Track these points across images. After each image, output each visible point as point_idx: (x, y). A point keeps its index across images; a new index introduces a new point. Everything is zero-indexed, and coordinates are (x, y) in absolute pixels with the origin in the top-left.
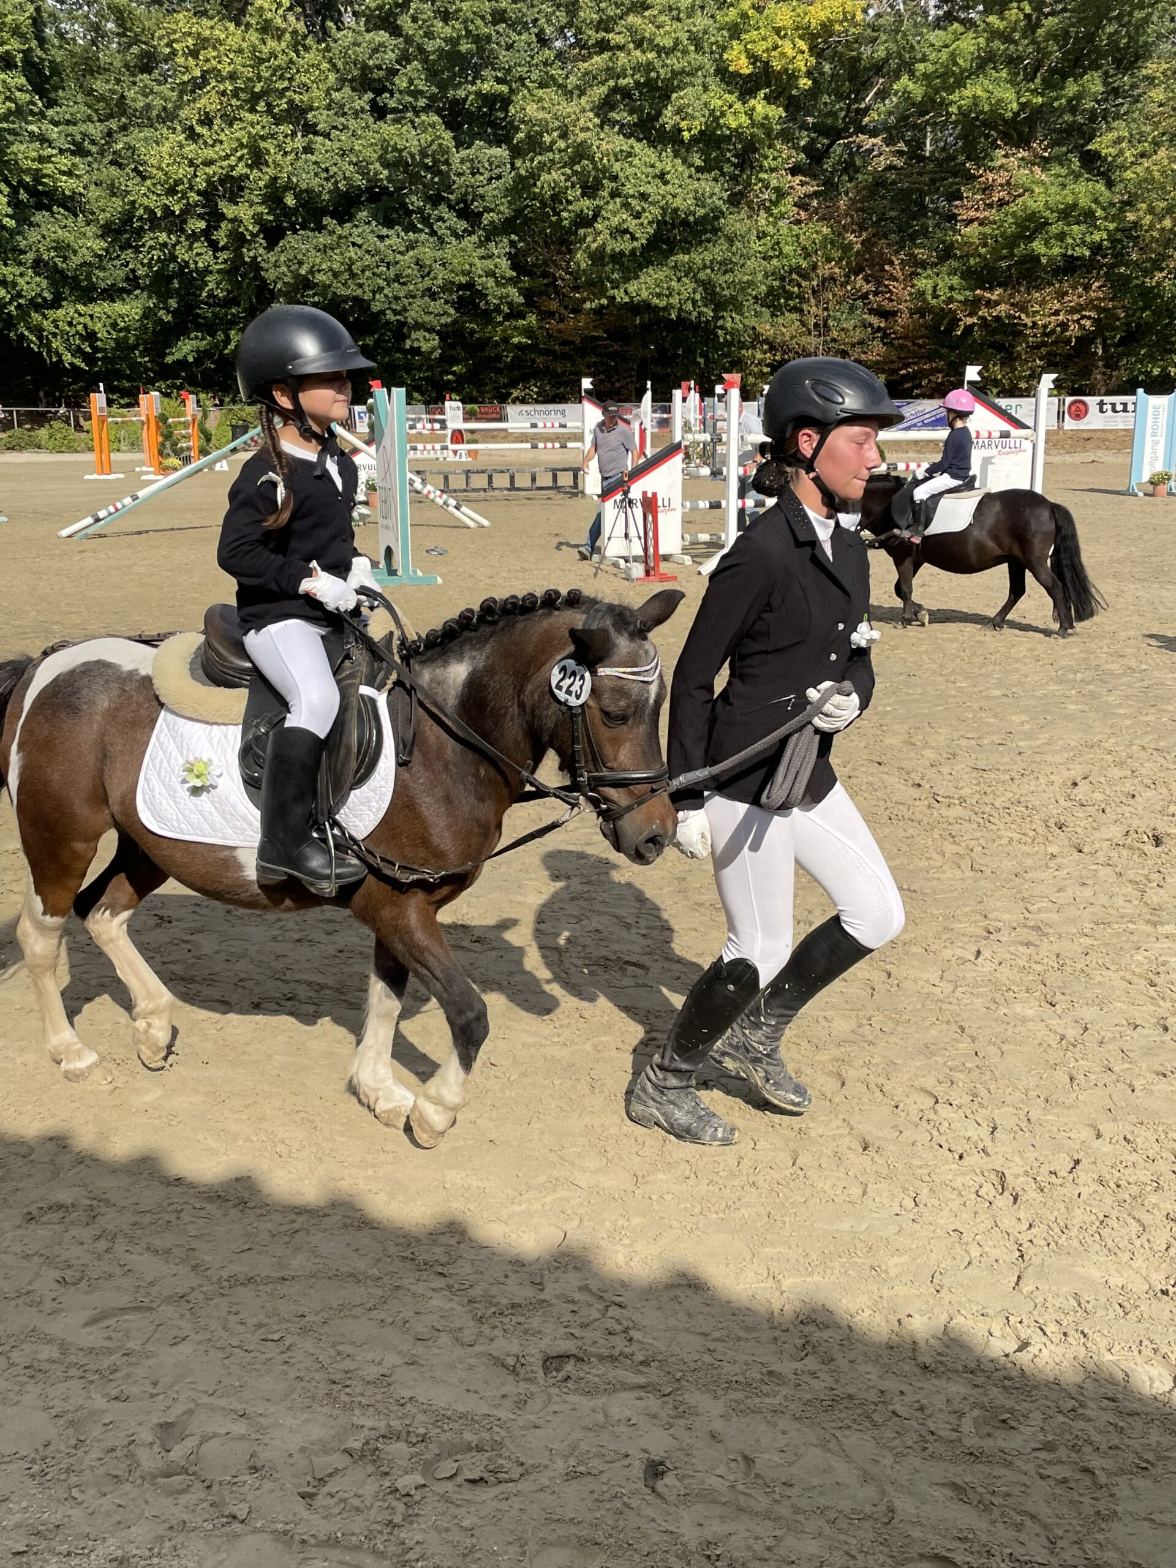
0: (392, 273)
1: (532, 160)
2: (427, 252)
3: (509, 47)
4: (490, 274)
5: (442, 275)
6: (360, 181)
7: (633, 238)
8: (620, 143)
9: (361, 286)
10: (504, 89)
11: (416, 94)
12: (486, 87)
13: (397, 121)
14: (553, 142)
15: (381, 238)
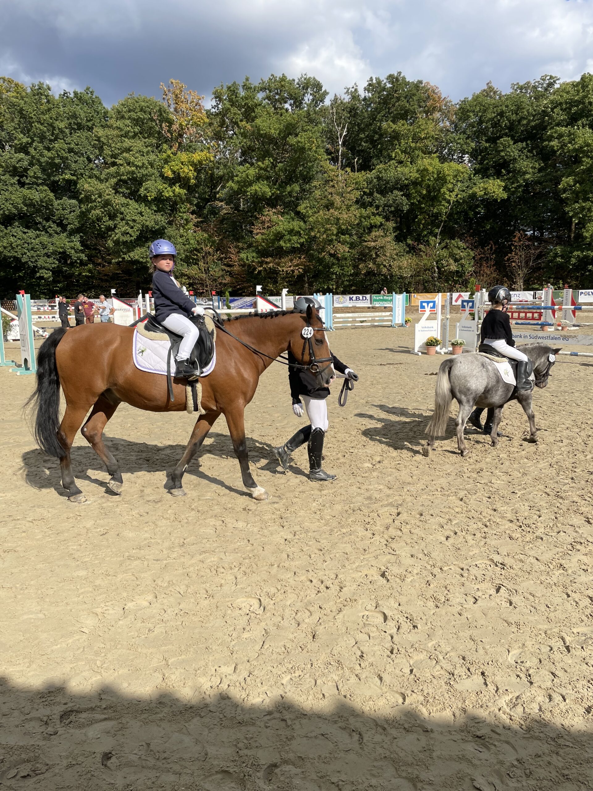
0: (30, 247)
1: (88, 205)
2: (45, 238)
3: (76, 162)
4: (72, 248)
5: (51, 249)
6: (14, 211)
7: (131, 236)
8: (123, 200)
9: (16, 252)
10: (75, 178)
11: (37, 178)
12: (67, 177)
13: (28, 188)
14: (96, 199)
15: (25, 233)
